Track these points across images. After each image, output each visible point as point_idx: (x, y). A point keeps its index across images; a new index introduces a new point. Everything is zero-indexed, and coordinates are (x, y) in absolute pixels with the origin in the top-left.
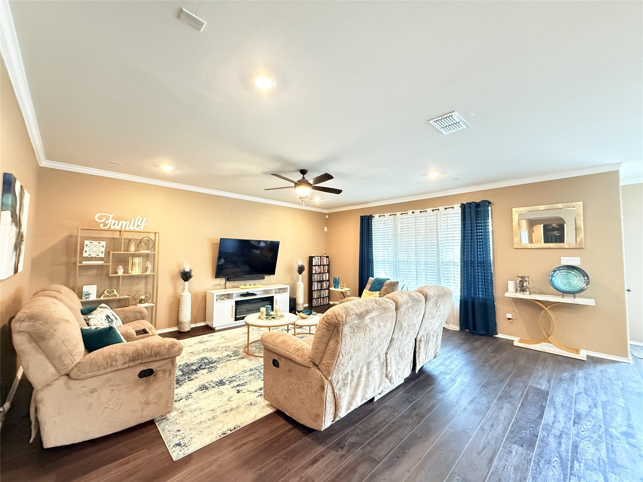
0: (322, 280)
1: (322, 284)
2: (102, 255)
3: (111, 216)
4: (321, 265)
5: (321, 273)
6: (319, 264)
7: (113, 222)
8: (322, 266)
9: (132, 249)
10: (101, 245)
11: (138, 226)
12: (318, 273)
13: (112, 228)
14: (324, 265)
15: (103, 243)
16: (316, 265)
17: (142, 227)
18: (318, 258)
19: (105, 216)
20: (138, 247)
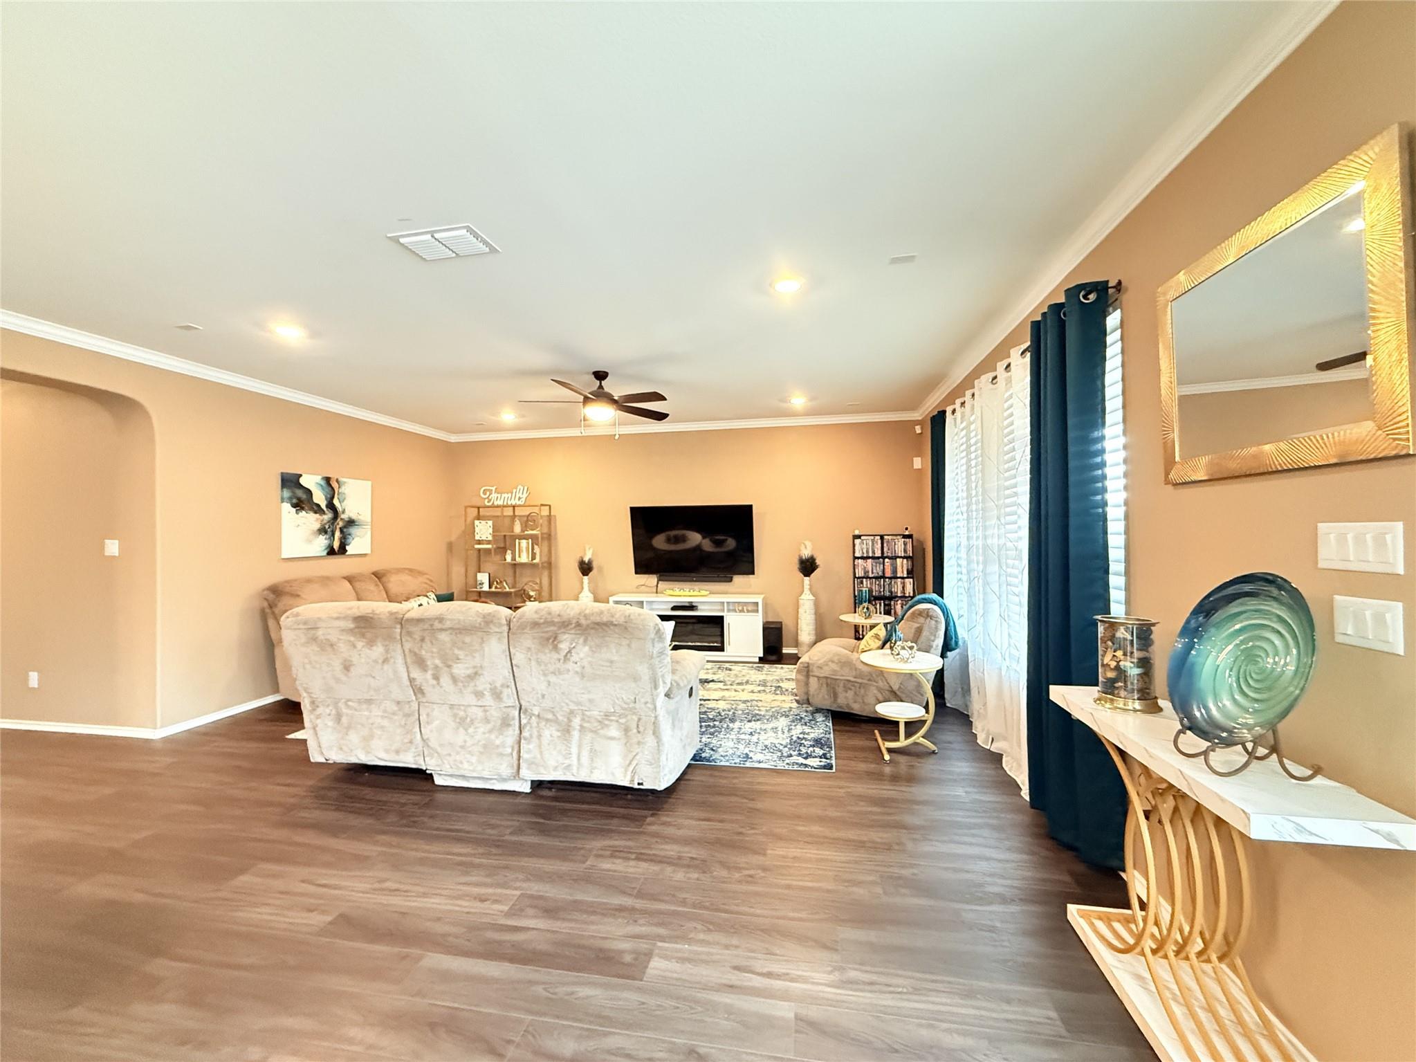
0: (887, 594)
1: (890, 605)
2: (490, 538)
3: (494, 489)
4: (883, 557)
5: (883, 577)
6: (878, 554)
7: (496, 495)
8: (887, 560)
9: (517, 529)
10: (488, 525)
11: (520, 498)
12: (876, 578)
13: (496, 503)
14: (894, 558)
15: (490, 523)
16: (868, 558)
17: (523, 500)
18: (873, 541)
19: (489, 490)
20: (525, 526)
